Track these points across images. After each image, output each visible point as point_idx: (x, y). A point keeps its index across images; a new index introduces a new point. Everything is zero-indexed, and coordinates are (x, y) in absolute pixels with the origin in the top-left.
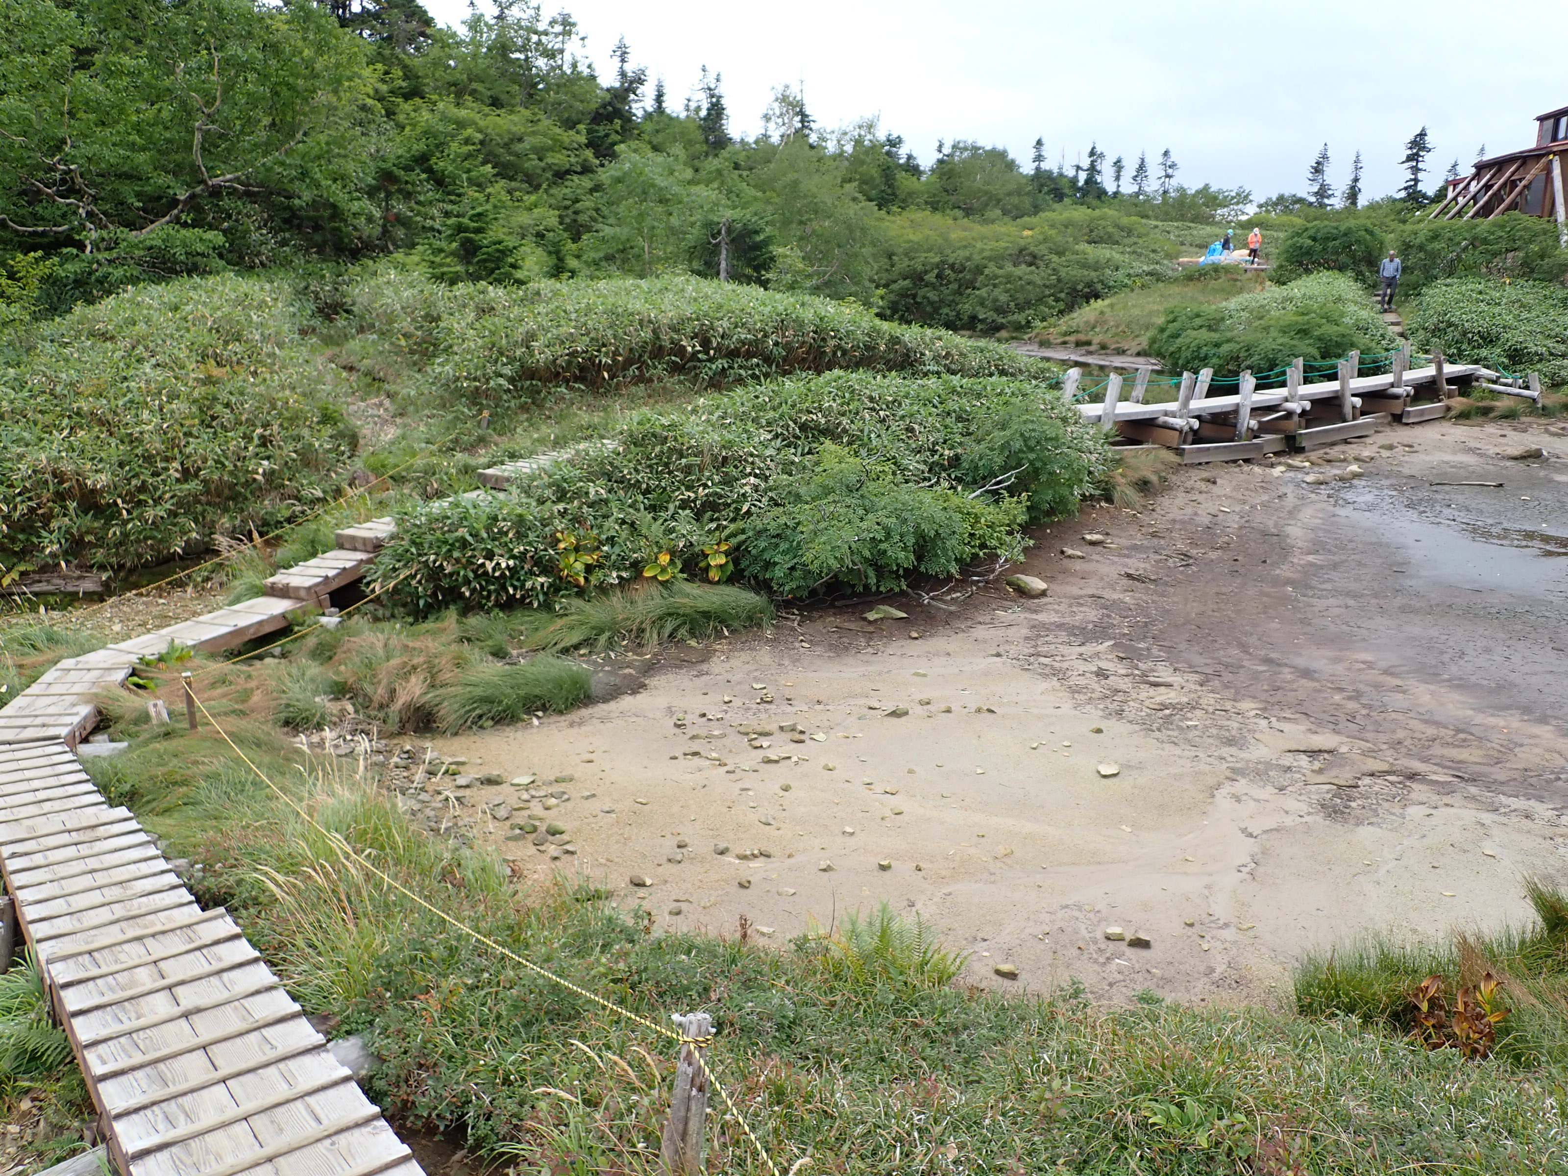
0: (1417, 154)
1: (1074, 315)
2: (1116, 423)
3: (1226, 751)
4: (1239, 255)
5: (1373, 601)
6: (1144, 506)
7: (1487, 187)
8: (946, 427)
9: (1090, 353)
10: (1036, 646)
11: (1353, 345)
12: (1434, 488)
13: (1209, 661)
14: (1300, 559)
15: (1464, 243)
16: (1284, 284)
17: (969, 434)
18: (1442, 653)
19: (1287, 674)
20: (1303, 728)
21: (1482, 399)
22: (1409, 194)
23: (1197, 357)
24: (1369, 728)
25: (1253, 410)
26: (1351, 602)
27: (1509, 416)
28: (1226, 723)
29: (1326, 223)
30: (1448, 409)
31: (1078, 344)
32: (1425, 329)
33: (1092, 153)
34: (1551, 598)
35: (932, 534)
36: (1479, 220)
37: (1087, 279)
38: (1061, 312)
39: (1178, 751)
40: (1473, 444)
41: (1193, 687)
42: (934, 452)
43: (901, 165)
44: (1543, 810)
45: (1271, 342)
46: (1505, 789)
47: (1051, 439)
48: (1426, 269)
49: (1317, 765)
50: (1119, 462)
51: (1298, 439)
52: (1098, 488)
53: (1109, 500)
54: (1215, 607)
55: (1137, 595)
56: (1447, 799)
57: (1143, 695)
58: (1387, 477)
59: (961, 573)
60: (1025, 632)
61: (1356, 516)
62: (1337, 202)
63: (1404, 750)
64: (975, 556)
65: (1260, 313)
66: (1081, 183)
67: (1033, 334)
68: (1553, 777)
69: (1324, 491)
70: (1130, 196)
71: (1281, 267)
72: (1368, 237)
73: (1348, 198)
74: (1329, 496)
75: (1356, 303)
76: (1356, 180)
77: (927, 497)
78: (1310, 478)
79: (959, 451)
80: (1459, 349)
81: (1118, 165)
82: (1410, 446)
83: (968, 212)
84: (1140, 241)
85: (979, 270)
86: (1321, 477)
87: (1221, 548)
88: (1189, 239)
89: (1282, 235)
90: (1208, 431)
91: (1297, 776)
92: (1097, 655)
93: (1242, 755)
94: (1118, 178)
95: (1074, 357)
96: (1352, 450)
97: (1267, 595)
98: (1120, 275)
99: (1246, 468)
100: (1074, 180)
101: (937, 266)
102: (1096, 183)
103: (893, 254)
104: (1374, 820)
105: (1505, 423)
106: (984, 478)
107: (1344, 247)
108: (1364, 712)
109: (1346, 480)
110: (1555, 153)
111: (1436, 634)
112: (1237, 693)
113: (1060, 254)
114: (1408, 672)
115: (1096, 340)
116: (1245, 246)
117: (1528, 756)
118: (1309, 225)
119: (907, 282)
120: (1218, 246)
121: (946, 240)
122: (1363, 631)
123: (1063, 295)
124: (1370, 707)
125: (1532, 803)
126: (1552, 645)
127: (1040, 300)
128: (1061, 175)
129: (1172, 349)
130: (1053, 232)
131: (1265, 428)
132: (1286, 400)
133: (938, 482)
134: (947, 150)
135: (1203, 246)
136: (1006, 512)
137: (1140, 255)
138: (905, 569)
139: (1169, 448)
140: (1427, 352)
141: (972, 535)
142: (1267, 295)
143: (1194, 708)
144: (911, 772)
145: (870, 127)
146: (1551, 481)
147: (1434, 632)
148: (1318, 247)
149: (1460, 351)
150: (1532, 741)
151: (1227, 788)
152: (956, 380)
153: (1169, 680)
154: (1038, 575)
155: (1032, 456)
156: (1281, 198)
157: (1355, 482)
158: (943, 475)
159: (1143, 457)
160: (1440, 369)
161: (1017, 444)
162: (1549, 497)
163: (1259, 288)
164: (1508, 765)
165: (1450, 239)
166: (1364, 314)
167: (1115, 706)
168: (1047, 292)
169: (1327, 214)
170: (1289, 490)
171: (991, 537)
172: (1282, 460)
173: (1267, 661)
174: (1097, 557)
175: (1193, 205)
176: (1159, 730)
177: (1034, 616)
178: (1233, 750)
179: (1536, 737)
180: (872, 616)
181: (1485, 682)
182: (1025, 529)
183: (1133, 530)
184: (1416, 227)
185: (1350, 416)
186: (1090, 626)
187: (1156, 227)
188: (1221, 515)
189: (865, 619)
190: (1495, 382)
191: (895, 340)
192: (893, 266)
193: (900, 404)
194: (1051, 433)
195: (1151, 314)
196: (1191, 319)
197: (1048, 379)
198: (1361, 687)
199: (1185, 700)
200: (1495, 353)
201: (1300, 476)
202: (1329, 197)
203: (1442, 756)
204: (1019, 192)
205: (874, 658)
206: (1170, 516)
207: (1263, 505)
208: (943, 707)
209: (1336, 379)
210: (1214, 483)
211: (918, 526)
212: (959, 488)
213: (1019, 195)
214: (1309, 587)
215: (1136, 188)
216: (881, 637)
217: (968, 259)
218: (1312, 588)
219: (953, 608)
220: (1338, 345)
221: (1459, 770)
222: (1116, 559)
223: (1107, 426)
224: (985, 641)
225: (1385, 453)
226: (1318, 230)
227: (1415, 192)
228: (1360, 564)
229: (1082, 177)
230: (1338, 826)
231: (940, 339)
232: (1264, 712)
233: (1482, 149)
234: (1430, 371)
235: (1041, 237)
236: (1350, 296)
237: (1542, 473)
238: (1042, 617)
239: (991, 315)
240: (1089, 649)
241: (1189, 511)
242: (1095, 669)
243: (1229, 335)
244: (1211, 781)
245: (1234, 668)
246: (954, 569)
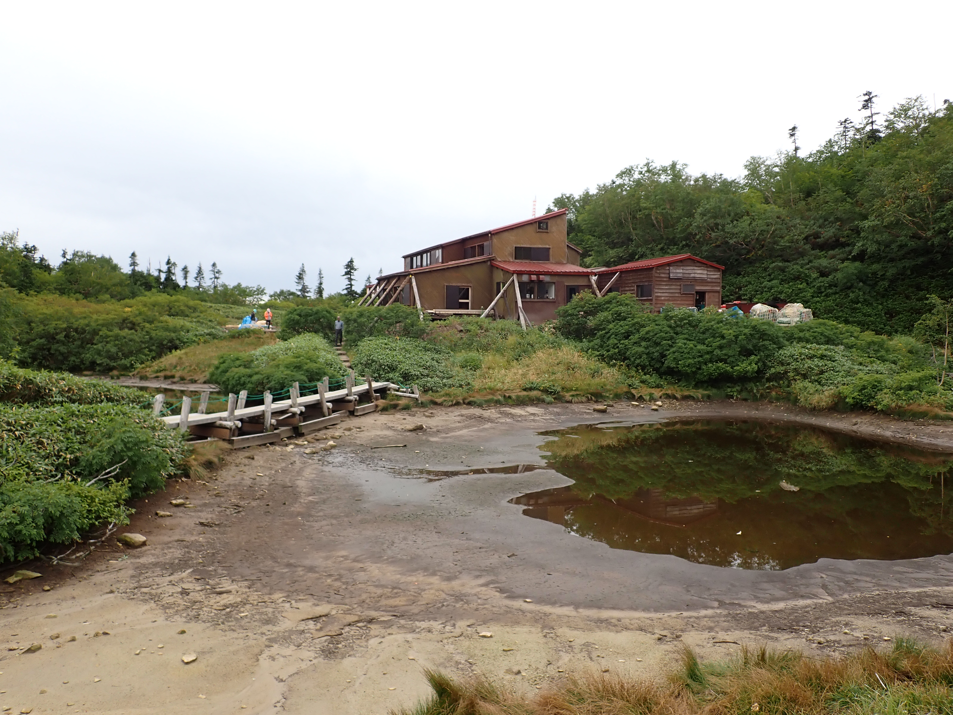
0: (350, 271)
1: (162, 360)
2: (188, 427)
3: (265, 629)
4: (261, 324)
5: (346, 519)
6: (210, 478)
7: (384, 290)
8: (68, 439)
9: (174, 383)
10: (138, 582)
11: (325, 374)
12: (373, 450)
13: (253, 572)
14: (305, 500)
15: (376, 319)
16: (286, 340)
17: (85, 442)
18: (383, 544)
19: (300, 571)
20: (310, 604)
21: (393, 400)
22: (348, 292)
23: (239, 384)
24: (347, 596)
25: (272, 413)
26: (334, 522)
27: (406, 408)
28: (265, 610)
29: (305, 307)
30: (377, 406)
31: (166, 378)
32: (361, 364)
33: (168, 263)
34: (433, 505)
35: (58, 514)
36: (381, 307)
37: (170, 338)
38: (154, 358)
39: (235, 635)
40: (391, 425)
41: (245, 590)
42: (58, 456)
43: (36, 264)
44: (436, 625)
45: (281, 374)
46: (418, 617)
47: (143, 442)
48: (358, 332)
49: (319, 625)
50: (192, 452)
51: (300, 428)
52: (178, 469)
53: (187, 476)
54: (256, 536)
55: (208, 536)
56: (389, 631)
57: (212, 601)
58: (349, 447)
59: (82, 539)
60: (131, 572)
61: (334, 470)
62: (312, 295)
63: (366, 606)
64: (93, 525)
65: (273, 358)
66: (162, 280)
67: (135, 372)
68: (440, 605)
69: (316, 457)
70: (194, 288)
71: (283, 331)
72: (328, 315)
73: (318, 293)
74: (319, 460)
75: (325, 350)
76: (321, 284)
77: (53, 489)
78: (308, 451)
79: (78, 454)
80: (379, 374)
81: (185, 270)
82: (360, 428)
83: (86, 296)
84: (202, 315)
85: (95, 332)
86: (314, 450)
87: (258, 498)
88: (231, 314)
89: (284, 312)
90: (247, 428)
91: (308, 635)
92: (182, 580)
93: (275, 629)
94: (185, 278)
95: (164, 386)
96: (330, 433)
97: (287, 524)
98: (190, 335)
99: (271, 448)
100: (158, 278)
101: (65, 329)
102: (172, 280)
103: (32, 322)
104: (351, 653)
105: (405, 412)
106: (97, 471)
107: (316, 320)
108: (344, 587)
109: (328, 450)
110: (412, 275)
111: (379, 533)
112: (271, 589)
113: (151, 322)
114: (366, 558)
115: (178, 375)
116: (263, 319)
117: (428, 596)
118: (297, 308)
119: (43, 340)
120: (248, 318)
121: (71, 313)
122: (342, 538)
123: (154, 348)
124: (347, 583)
125: (432, 622)
126: (436, 530)
127: (140, 351)
128: (149, 275)
129: (224, 379)
130: (145, 309)
131: (280, 424)
132: (291, 407)
133: (62, 477)
134: (69, 256)
135: (240, 318)
136: (114, 493)
137: (202, 323)
138: (37, 542)
139: (224, 440)
140: (363, 376)
141: (89, 511)
142: (277, 346)
143: (245, 604)
144: (42, 692)
145: (11, 239)
146: (429, 441)
147: (378, 533)
148: (303, 320)
149: (380, 375)
150: (429, 587)
151: (267, 653)
152: (74, 407)
153: (229, 588)
154: (141, 532)
155: (130, 454)
156: (282, 292)
157: (333, 451)
158: (67, 471)
159: (208, 447)
160: (370, 385)
161: (119, 447)
162: (428, 450)
163: (273, 342)
164: (419, 603)
165: (369, 317)
166: (329, 356)
167: (194, 613)
168: (143, 346)
169: (308, 301)
170: (297, 459)
171: (104, 511)
172: (292, 441)
173: (289, 565)
174: (181, 514)
175: (232, 295)
176: (223, 623)
177: (138, 560)
178: (270, 627)
179: (431, 584)
180: (12, 579)
181: (405, 557)
182: (129, 503)
183: (204, 494)
184: (351, 310)
185: (327, 414)
186: (177, 561)
187: (211, 307)
188: (258, 478)
189: (7, 583)
190: (398, 391)
191: (28, 382)
192: (31, 329)
193: (32, 426)
194: (143, 438)
195: (211, 358)
196: (233, 361)
197: (142, 402)
198: (342, 572)
199: (239, 599)
200: (395, 375)
201: (302, 450)
202: (307, 292)
203: (386, 605)
204: (121, 284)
205: (14, 611)
206: (227, 482)
207: (282, 469)
208: (69, 638)
209: (317, 393)
210: (253, 459)
211: (47, 509)
212: (79, 479)
213: (121, 286)
214: (310, 516)
215: (197, 284)
216: (20, 595)
217: (88, 325)
218: (312, 516)
219: (76, 564)
220: (317, 374)
221: (394, 611)
222: (193, 514)
223: (183, 430)
224: (101, 584)
225: (347, 433)
226: (302, 311)
227: (351, 291)
228: (338, 498)
229: (163, 276)
230: (332, 662)
231: (63, 379)
232: (288, 599)
233: (381, 270)
234: (366, 386)
235: (137, 312)
236: (321, 347)
237: (424, 438)
238: (143, 560)
239: (106, 361)
240: (175, 577)
241: (238, 477)
242: (180, 590)
243: (257, 370)
244: (256, 650)
245: (268, 573)
246: (76, 536)
